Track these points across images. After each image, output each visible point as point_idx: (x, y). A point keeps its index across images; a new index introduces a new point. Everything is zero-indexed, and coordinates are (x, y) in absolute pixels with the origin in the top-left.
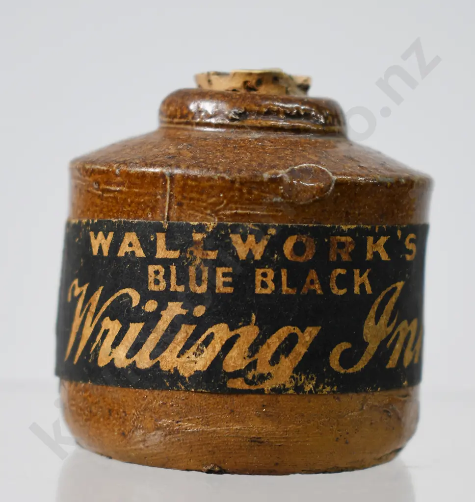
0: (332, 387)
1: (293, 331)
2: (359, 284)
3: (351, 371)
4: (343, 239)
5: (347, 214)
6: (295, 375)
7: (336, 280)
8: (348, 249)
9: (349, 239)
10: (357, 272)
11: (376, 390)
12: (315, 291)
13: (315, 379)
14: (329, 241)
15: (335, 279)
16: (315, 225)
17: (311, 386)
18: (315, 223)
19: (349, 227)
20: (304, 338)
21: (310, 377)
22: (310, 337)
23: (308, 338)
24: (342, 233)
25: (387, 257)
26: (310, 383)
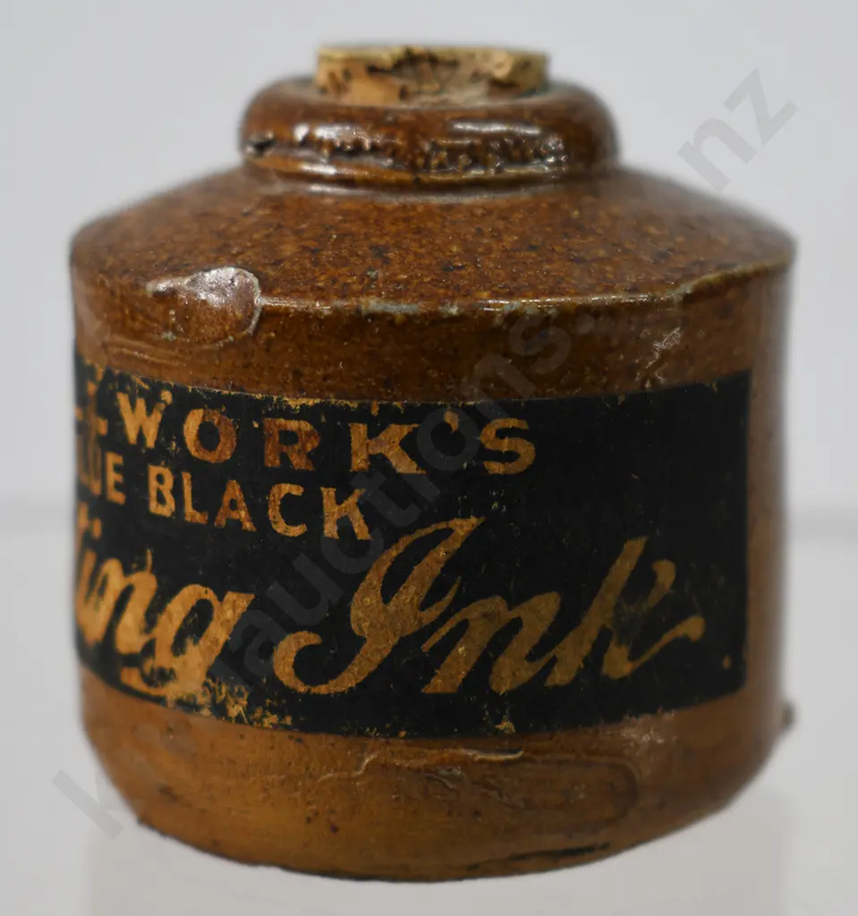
0: (282, 716)
1: (205, 596)
2: (336, 517)
3: (322, 689)
4: (293, 425)
5: (297, 374)
6: (210, 681)
7: (281, 506)
8: (304, 447)
9: (306, 426)
10: (328, 494)
11: (395, 734)
12: (239, 523)
13: (246, 697)
14: (261, 426)
15: (279, 503)
16: (233, 393)
17: (241, 708)
18: (234, 387)
19: (304, 401)
20: (223, 612)
21: (236, 690)
22: (234, 611)
23: (229, 614)
24: (288, 414)
25: (416, 466)
26: (236, 703)
